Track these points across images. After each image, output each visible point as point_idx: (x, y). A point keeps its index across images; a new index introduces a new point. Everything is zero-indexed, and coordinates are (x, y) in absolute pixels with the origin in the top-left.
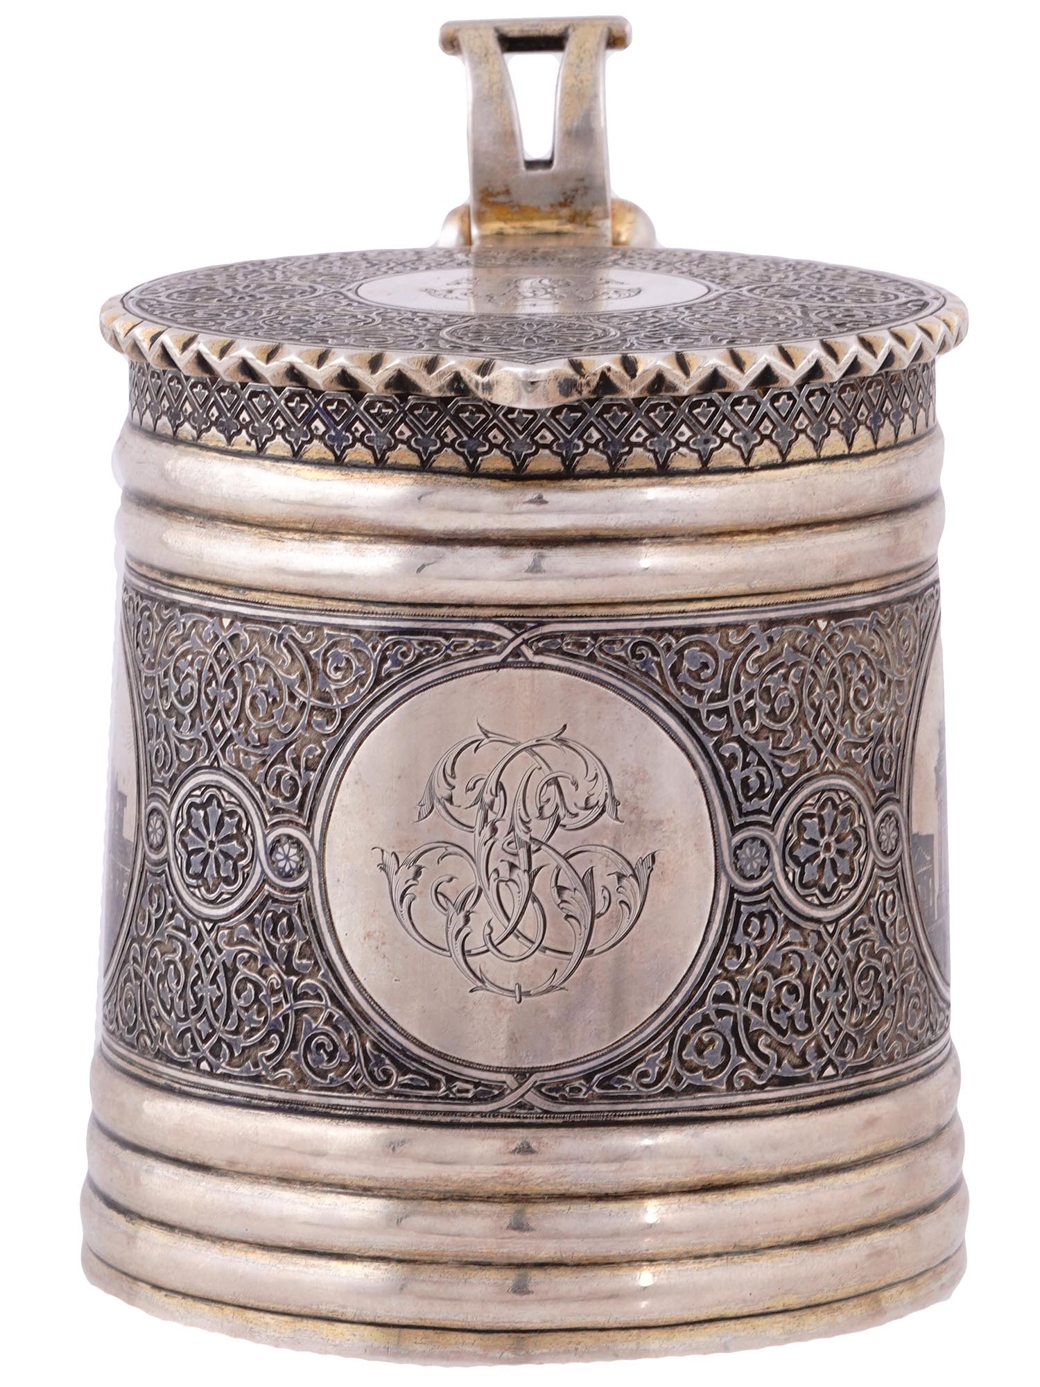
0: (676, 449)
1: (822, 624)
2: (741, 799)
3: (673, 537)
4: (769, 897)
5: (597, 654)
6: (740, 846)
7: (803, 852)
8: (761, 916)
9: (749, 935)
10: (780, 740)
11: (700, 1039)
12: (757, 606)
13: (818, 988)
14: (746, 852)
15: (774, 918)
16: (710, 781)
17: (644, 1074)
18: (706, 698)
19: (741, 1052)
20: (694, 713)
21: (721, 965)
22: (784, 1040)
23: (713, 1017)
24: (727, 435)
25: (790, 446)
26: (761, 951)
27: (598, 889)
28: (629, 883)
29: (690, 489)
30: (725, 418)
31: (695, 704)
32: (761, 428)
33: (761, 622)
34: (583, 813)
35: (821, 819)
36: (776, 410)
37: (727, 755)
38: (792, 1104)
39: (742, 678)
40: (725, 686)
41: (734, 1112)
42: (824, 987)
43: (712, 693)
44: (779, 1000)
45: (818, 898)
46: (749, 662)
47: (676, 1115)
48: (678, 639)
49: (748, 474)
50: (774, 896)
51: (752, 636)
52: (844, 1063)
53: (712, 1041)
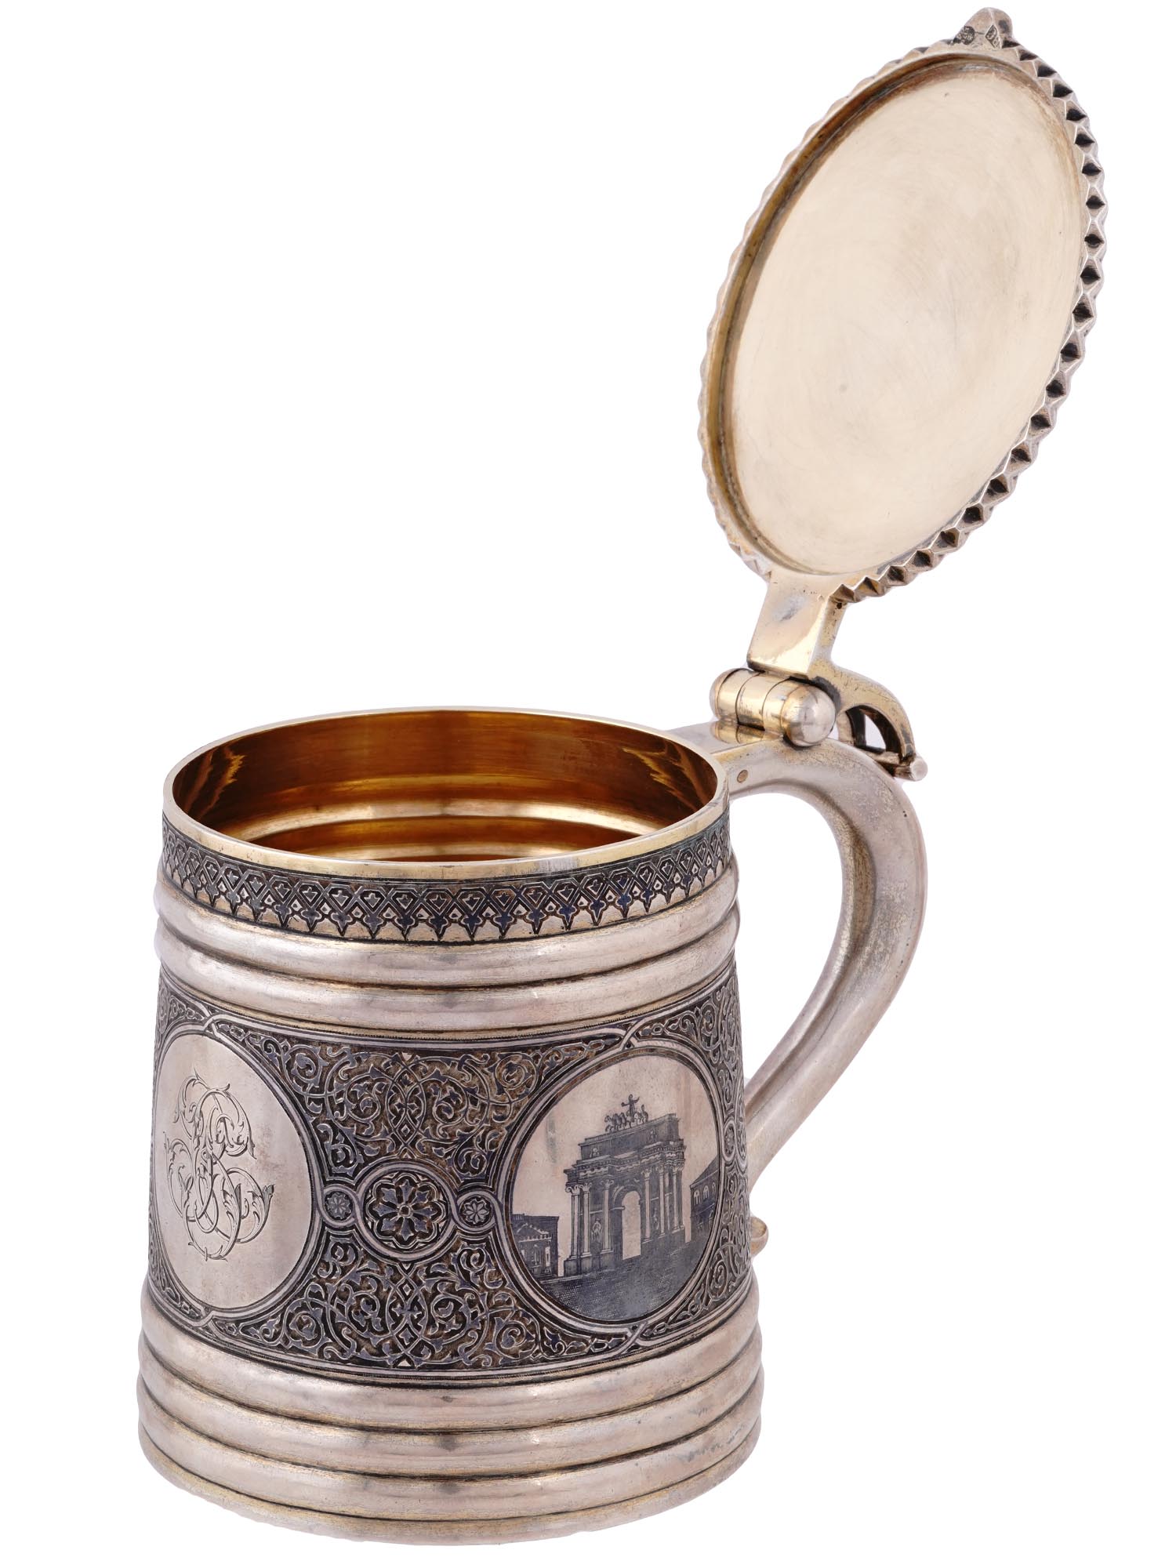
0: (292, 915)
1: (407, 1056)
2: (331, 1163)
3: (289, 974)
4: (351, 1235)
5: (246, 1042)
6: (330, 1195)
7: (380, 1210)
8: (345, 1247)
9: (336, 1257)
10: (363, 1129)
11: (300, 1318)
12: (350, 1035)
13: (394, 1305)
14: (334, 1201)
15: (356, 1250)
16: (309, 1147)
17: (266, 1331)
18: (308, 1089)
19: (329, 1335)
20: (300, 1097)
21: (315, 1272)
22: (363, 1335)
23: (309, 1306)
24: (327, 913)
25: (379, 928)
26: (344, 1270)
27: (243, 1200)
28: (258, 1200)
29: (297, 945)
30: (325, 900)
31: (301, 1091)
32: (353, 912)
33: (351, 1045)
34: (236, 1146)
35: (399, 1190)
36: (366, 902)
37: (322, 1132)
38: (370, 1379)
39: (335, 1082)
40: (322, 1084)
41: (324, 1373)
42: (399, 1306)
43: (313, 1087)
44: (359, 1307)
45: (394, 1243)
46: (340, 1072)
47: (285, 1364)
48: (292, 1044)
49: (342, 943)
50: (356, 1235)
51: (343, 1054)
52: (419, 1361)
53: (308, 1322)
